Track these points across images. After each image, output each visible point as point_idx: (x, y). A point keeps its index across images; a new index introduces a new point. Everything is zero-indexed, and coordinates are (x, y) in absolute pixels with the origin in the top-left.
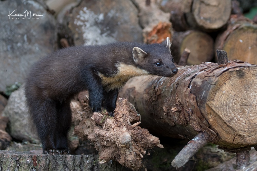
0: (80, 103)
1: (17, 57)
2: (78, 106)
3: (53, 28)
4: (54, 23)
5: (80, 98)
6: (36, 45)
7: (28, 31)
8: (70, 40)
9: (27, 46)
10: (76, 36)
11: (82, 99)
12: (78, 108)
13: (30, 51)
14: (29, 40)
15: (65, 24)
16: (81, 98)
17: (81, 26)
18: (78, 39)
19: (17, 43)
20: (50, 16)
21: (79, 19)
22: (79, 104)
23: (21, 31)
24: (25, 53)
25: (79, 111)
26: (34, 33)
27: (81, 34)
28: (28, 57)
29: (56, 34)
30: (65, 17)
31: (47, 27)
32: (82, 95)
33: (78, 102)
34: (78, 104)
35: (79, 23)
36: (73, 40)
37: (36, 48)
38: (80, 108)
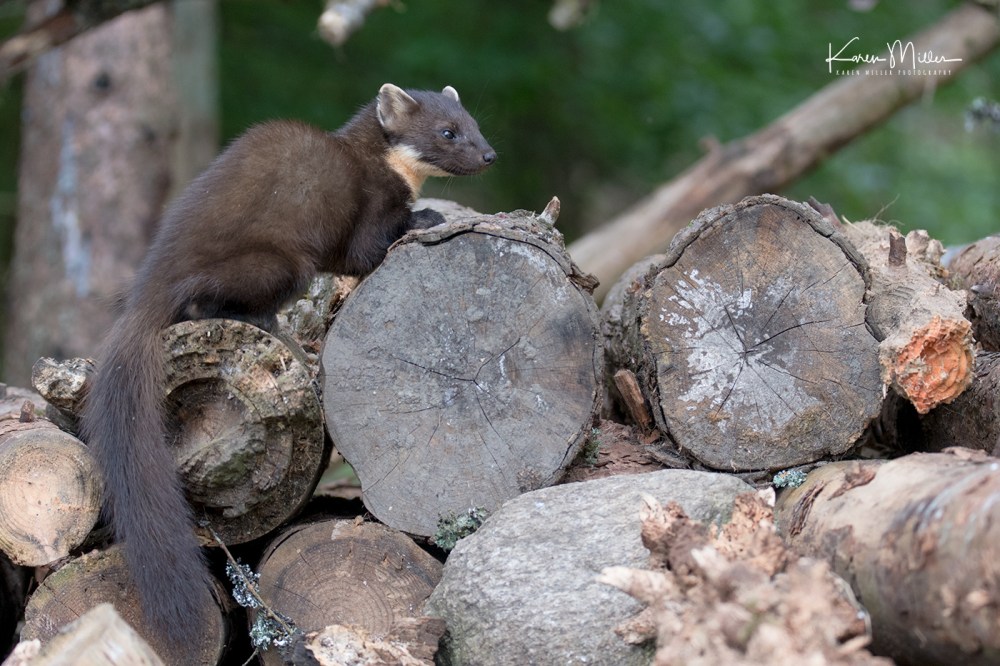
0: (676, 574)
1: (473, 426)
2: (669, 585)
3: (590, 334)
4: (594, 318)
5: (674, 558)
6: (537, 387)
7: (511, 344)
8: (645, 375)
9: (503, 390)
10: (665, 361)
11: (681, 564)
12: (668, 592)
13: (517, 409)
14: (514, 373)
15: (630, 321)
16: (680, 559)
17: (682, 328)
18: (669, 370)
19: (474, 381)
20: (580, 297)
21: (673, 307)
22: (672, 577)
23: (487, 344)
24: (501, 414)
25: (672, 600)
26: (531, 351)
27: (679, 354)
28: (508, 425)
29: (600, 352)
30: (630, 300)
31: (570, 332)
32: (681, 550)
33: (668, 572)
34: (667, 578)
35: (675, 319)
36: (653, 374)
37: (535, 396)
38: (675, 592)
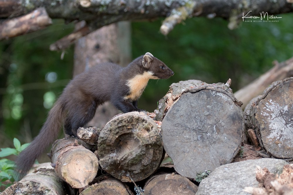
0: (266, 189)
1: (206, 146)
3: (240, 119)
4: (241, 114)
6: (225, 134)
7: (217, 122)
8: (257, 130)
9: (215, 135)
10: (262, 126)
11: (268, 186)
13: (219, 141)
14: (218, 130)
15: (252, 115)
16: (267, 184)
17: (267, 117)
18: (264, 129)
19: (207, 133)
20: (237, 108)
21: (265, 110)
23: (210, 122)
24: (215, 142)
26: (223, 124)
27: (267, 124)
28: (217, 146)
29: (243, 124)
30: (252, 109)
31: (234, 118)
32: (268, 182)
33: (264, 188)
35: (265, 114)
36: (259, 130)
37: (224, 137)
